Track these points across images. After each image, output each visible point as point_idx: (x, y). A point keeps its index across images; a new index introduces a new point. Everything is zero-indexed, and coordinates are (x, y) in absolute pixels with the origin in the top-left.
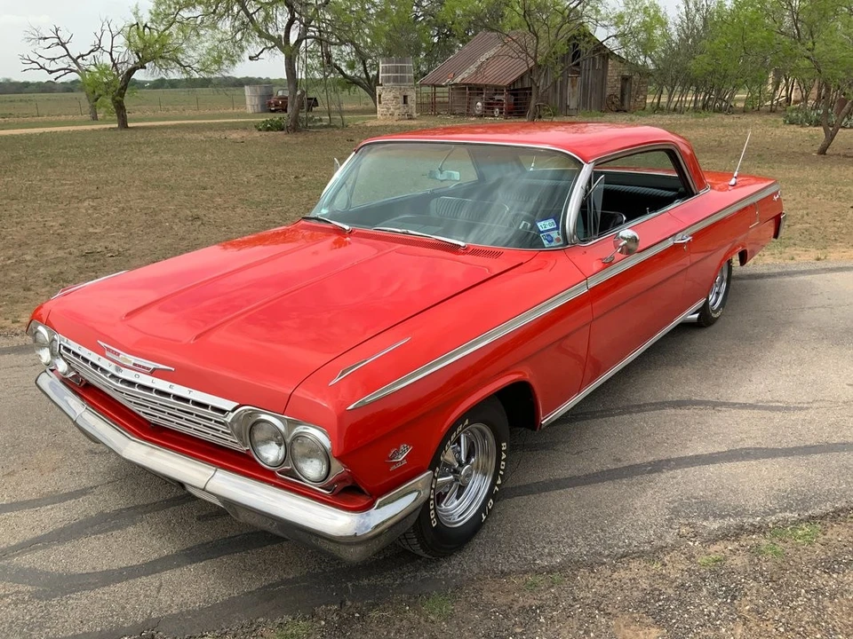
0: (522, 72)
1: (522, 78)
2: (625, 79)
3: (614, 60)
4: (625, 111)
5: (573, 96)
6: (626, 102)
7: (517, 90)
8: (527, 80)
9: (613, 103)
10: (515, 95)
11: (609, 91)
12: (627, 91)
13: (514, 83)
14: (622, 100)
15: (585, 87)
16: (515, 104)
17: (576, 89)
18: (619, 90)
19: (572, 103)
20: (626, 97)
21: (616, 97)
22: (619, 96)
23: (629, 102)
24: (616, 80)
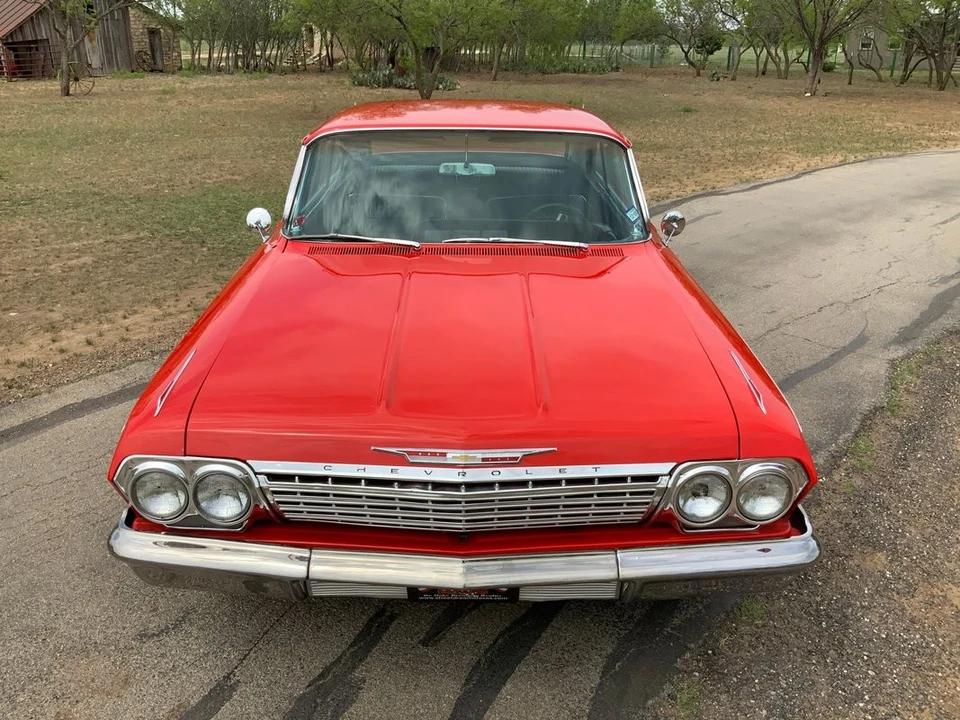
0: (20, 20)
1: (20, 27)
2: (153, 33)
3: (137, 10)
4: (161, 71)
5: (94, 52)
6: (159, 60)
7: (15, 43)
8: (28, 30)
9: (144, 61)
10: (15, 50)
11: (136, 47)
12: (157, 47)
13: (11, 34)
14: (153, 57)
15: (106, 39)
16: (17, 62)
17: (95, 43)
18: (148, 46)
19: (95, 60)
20: (158, 54)
21: (146, 54)
22: (149, 53)
23: (162, 60)
24: (142, 34)
